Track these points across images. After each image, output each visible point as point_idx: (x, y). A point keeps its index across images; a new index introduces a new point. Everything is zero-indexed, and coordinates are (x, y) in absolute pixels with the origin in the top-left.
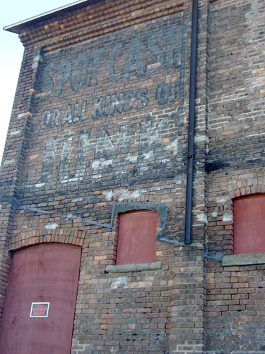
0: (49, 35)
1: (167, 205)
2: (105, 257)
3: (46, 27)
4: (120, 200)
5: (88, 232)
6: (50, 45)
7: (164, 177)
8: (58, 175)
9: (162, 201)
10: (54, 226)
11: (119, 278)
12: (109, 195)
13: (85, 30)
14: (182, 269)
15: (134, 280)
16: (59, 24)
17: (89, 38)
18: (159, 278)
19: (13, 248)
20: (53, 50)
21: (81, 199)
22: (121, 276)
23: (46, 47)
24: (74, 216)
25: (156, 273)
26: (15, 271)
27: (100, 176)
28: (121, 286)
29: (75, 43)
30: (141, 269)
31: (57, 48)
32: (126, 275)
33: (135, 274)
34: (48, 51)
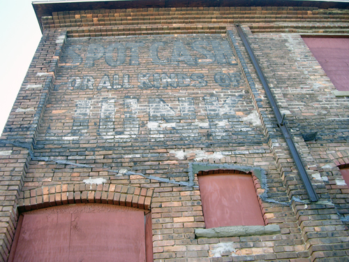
0: (79, 23)
1: (262, 167)
2: (192, 219)
3: (77, 16)
4: (198, 159)
5: (156, 190)
6: (77, 32)
7: (250, 143)
8: (98, 131)
9: (255, 164)
10: (99, 181)
11: (221, 244)
12: (180, 154)
13: (121, 27)
14: (317, 229)
15: (244, 246)
16: (93, 17)
17: (124, 35)
18: (280, 243)
19: (27, 203)
20: (79, 36)
21: (138, 156)
22: (223, 241)
23: (72, 32)
24: (130, 172)
25: (274, 237)
26: (27, 236)
27: (162, 136)
28: (226, 255)
29: (107, 35)
30: (252, 231)
31: (84, 36)
32: (231, 241)
33: (243, 239)
34: (73, 36)
